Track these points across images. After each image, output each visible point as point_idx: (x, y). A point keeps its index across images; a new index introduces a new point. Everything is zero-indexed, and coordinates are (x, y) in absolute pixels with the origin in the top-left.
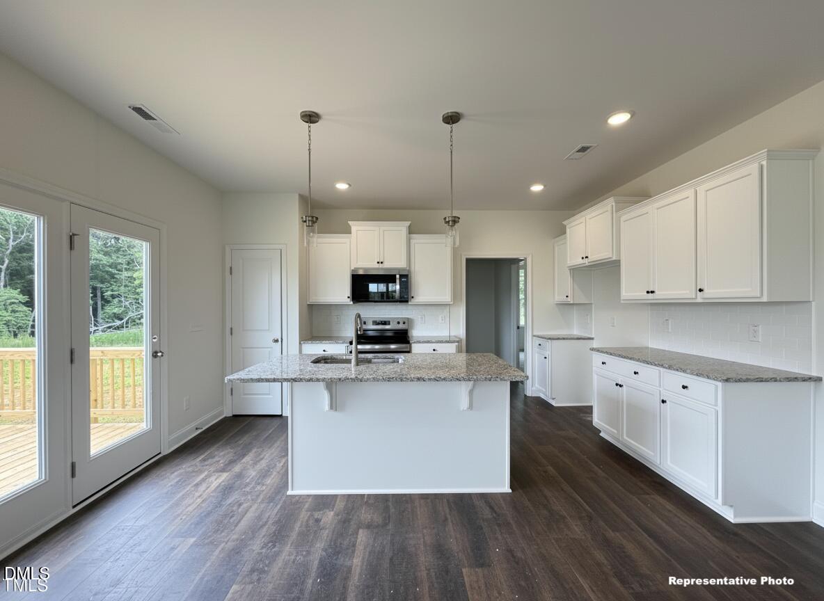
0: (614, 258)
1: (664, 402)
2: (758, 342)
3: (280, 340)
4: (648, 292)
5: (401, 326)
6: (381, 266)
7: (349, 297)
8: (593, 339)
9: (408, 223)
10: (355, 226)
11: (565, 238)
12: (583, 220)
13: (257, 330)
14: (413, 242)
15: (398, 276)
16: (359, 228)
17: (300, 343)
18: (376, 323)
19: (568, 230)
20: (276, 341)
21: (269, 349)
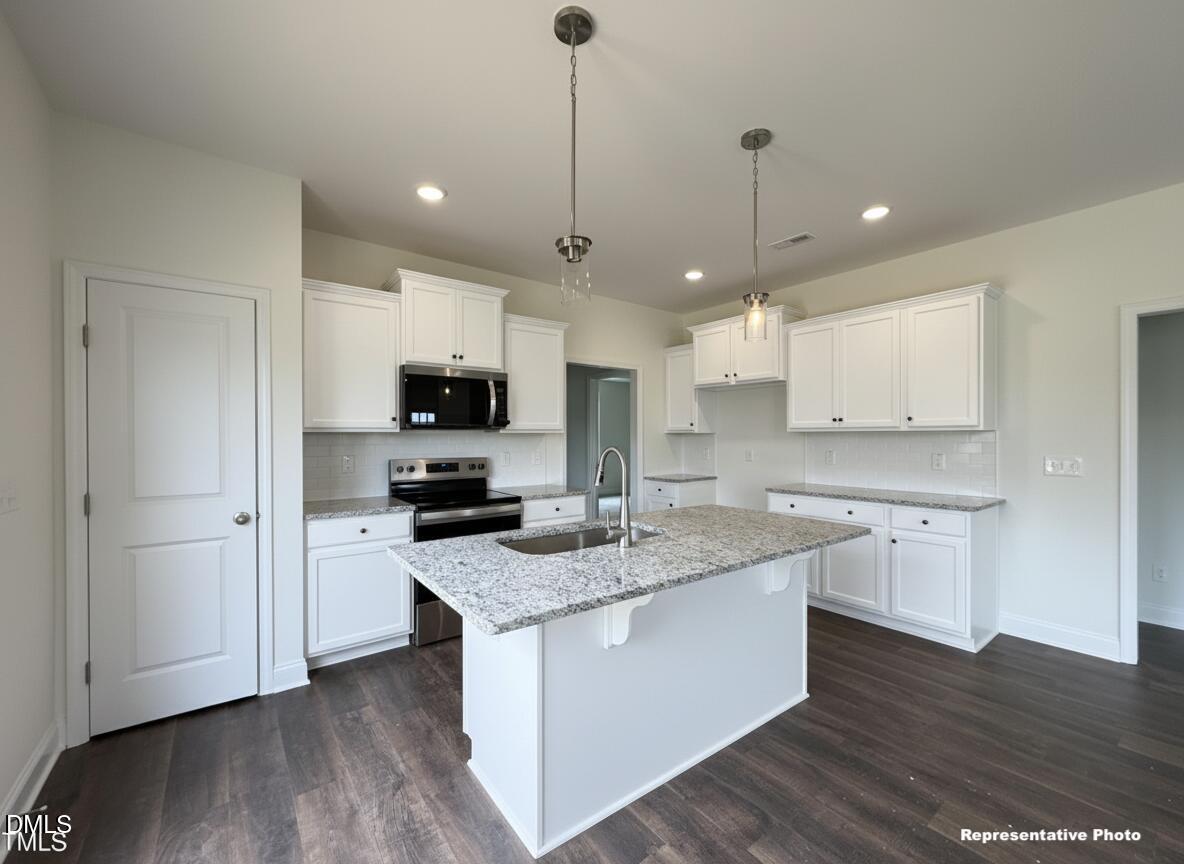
0: (781, 379)
1: (894, 541)
2: (941, 470)
3: (253, 516)
4: (835, 420)
5: (476, 474)
6: (459, 362)
7: (394, 419)
8: (715, 478)
9: (505, 292)
10: (409, 280)
11: (692, 348)
12: (726, 328)
13: (162, 498)
14: (510, 326)
15: (491, 383)
16: (417, 284)
17: (304, 518)
18: (431, 468)
19: (696, 340)
20: (244, 520)
21: (221, 542)
